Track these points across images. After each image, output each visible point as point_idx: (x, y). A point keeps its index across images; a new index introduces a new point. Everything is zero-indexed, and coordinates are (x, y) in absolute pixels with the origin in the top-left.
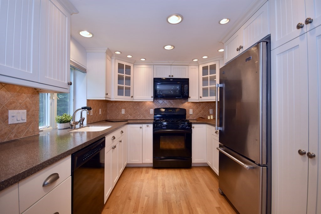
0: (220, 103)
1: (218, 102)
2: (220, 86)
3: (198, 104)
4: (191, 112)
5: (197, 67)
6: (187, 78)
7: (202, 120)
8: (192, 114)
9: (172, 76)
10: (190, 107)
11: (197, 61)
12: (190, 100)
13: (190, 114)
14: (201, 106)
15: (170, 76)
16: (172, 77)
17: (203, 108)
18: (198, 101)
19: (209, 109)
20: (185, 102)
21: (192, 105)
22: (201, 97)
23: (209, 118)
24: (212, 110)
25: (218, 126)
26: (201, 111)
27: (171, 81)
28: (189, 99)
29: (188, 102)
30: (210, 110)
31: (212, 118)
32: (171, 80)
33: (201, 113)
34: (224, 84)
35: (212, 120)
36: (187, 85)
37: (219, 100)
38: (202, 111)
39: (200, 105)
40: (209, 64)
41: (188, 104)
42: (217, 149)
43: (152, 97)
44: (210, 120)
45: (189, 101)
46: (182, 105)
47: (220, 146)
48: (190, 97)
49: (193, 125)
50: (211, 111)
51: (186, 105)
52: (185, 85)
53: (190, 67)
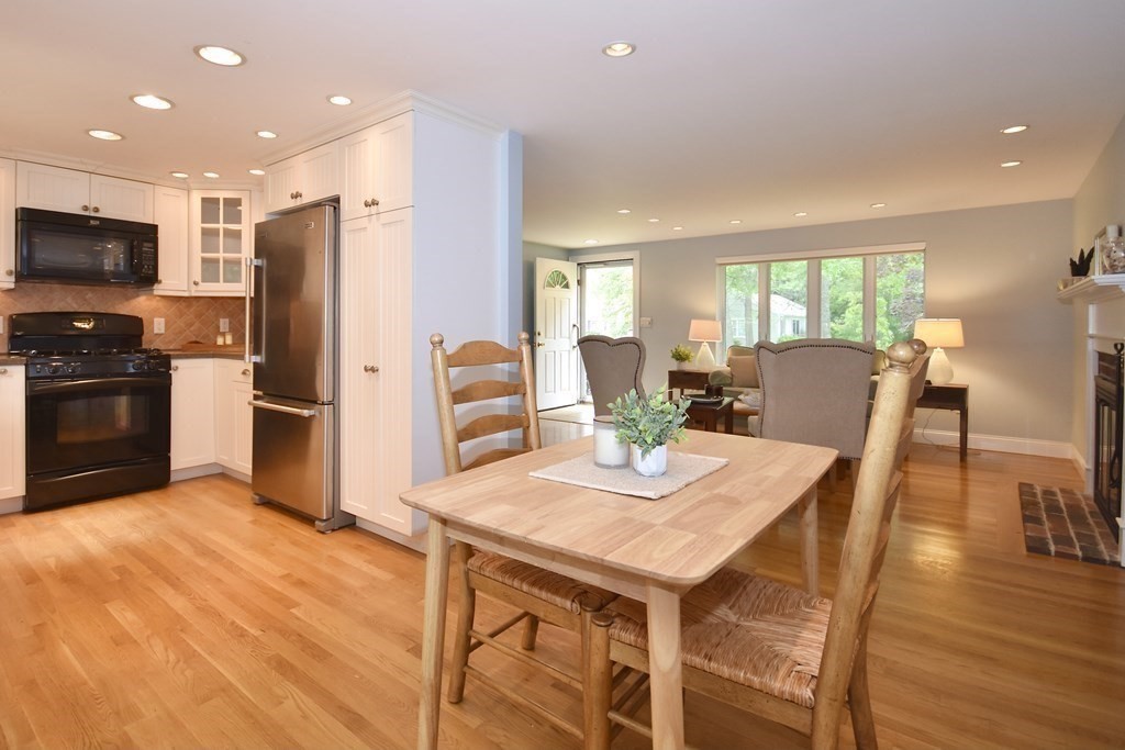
0: (256, 301)
1: (251, 298)
2: (255, 262)
3: (184, 304)
4: (158, 326)
5: (183, 194)
6: (151, 222)
7: (200, 348)
8: (163, 331)
9: (96, 210)
10: (156, 313)
11: (184, 179)
12: (158, 290)
13: (156, 332)
14: (192, 310)
15: (86, 208)
16: (93, 214)
17: (199, 316)
18: (186, 294)
19: (217, 317)
20: (138, 296)
21: (161, 304)
22: (196, 284)
23: (220, 341)
24: (227, 320)
25: (250, 355)
26: (192, 325)
27: (94, 227)
28: (156, 286)
29: (152, 294)
30: (221, 320)
31: (229, 340)
32: (92, 222)
33: (192, 329)
34: (265, 261)
35: (229, 346)
36: (151, 245)
37: (252, 295)
38: (197, 325)
39: (189, 306)
40: (221, 195)
41: (148, 303)
42: (249, 403)
43: (9, 273)
44: (225, 345)
45: (155, 293)
46: (126, 303)
47: (256, 397)
48: (160, 282)
49: (174, 363)
50: (224, 324)
51: (139, 305)
52: (145, 244)
53: (161, 191)
